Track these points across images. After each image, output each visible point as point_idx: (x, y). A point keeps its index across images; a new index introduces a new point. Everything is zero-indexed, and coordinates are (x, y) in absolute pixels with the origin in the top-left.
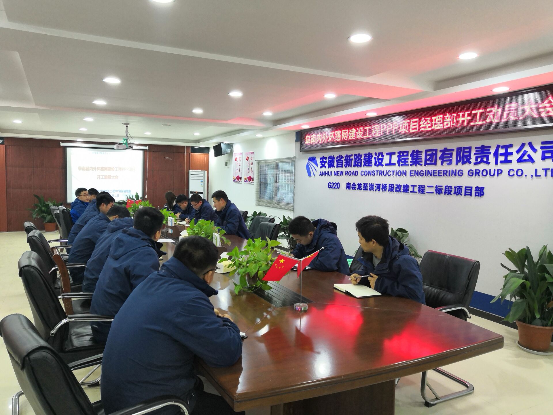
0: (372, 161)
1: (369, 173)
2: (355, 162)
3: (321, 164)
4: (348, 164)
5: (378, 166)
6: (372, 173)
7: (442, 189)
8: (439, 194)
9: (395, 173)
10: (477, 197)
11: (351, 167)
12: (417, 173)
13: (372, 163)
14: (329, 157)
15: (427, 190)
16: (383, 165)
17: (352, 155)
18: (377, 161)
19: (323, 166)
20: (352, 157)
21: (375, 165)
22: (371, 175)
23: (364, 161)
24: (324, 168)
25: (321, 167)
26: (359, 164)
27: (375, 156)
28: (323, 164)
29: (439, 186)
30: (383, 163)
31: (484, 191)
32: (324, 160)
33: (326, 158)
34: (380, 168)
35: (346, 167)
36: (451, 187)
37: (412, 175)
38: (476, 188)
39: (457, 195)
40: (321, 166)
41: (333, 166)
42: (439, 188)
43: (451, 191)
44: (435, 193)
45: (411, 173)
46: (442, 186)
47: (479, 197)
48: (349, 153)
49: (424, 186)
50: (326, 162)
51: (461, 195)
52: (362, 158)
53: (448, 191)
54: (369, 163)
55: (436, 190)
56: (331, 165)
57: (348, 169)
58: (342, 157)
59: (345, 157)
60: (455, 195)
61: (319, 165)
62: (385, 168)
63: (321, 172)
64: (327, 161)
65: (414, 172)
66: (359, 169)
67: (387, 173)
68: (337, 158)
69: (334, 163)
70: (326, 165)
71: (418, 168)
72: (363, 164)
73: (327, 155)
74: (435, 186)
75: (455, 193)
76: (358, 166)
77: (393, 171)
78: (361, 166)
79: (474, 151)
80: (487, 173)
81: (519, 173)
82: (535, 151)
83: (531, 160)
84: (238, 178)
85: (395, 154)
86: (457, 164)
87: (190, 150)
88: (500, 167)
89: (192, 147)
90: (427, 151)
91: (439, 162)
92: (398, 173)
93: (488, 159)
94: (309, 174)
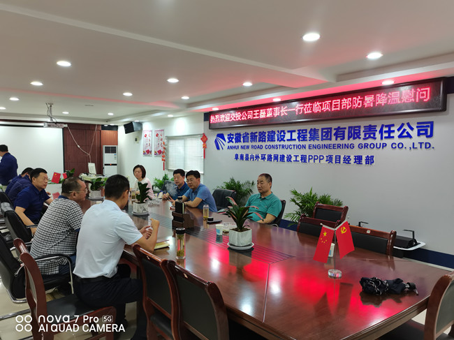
0: (274, 137)
1: (273, 147)
2: (260, 138)
3: (229, 140)
4: (253, 140)
5: (280, 141)
6: (275, 147)
9: (295, 147)
11: (256, 141)
12: (315, 147)
13: (275, 139)
14: (236, 134)
16: (284, 141)
18: (279, 137)
20: (257, 134)
21: (278, 140)
23: (268, 137)
24: (231, 143)
25: (228, 142)
27: (278, 133)
28: (231, 139)
30: (285, 139)
32: (232, 136)
34: (282, 143)
35: (251, 142)
41: (240, 141)
45: (309, 147)
47: (370, 165)
48: (254, 130)
50: (233, 138)
54: (272, 139)
56: (238, 140)
57: (254, 144)
58: (248, 134)
59: (251, 133)
61: (227, 140)
62: (286, 143)
63: (228, 146)
64: (235, 137)
65: (312, 146)
66: (264, 144)
67: (289, 147)
68: (243, 135)
69: (240, 139)
70: (234, 140)
71: (316, 143)
72: (267, 139)
76: (263, 141)
77: (294, 145)
78: (265, 141)
79: (362, 129)
80: (373, 146)
81: (400, 146)
82: (412, 129)
83: (409, 136)
84: (148, 152)
85: (295, 131)
86: (349, 139)
87: (100, 129)
88: (385, 141)
89: (103, 126)
90: (322, 129)
91: (334, 138)
92: (298, 147)
93: (374, 135)
94: (218, 148)
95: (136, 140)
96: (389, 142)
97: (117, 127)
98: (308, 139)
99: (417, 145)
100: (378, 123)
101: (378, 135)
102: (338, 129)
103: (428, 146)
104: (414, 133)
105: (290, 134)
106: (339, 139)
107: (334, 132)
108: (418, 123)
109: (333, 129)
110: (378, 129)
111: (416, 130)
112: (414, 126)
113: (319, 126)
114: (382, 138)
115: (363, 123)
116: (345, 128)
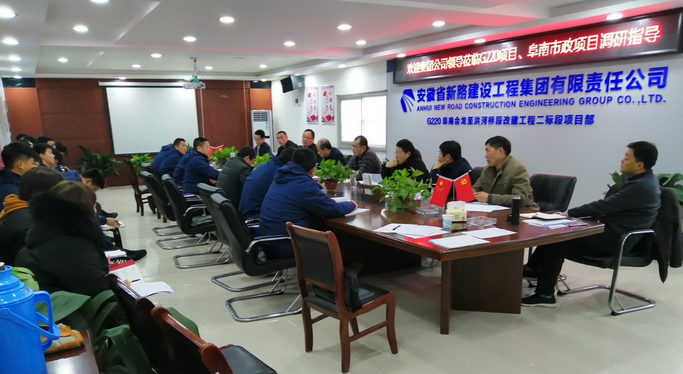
0: (477, 92)
1: (475, 106)
2: (459, 94)
3: (419, 98)
4: (450, 97)
5: (484, 97)
6: (478, 106)
7: (552, 119)
8: (550, 124)
9: (503, 105)
10: (587, 125)
11: (454, 99)
12: (527, 104)
13: (477, 94)
14: (429, 90)
15: (537, 120)
16: (490, 97)
17: (455, 87)
18: (483, 91)
19: (421, 100)
20: (456, 89)
21: (482, 96)
22: (476, 107)
23: (469, 93)
24: (422, 102)
25: (418, 101)
26: (464, 96)
27: (481, 87)
28: (421, 97)
29: (550, 116)
30: (491, 94)
31: (595, 119)
32: (423, 93)
33: (424, 91)
34: (487, 100)
35: (448, 99)
36: (561, 116)
37: (521, 105)
38: (586, 116)
39: (568, 124)
40: (419, 99)
41: (433, 99)
42: (550, 117)
43: (562, 120)
44: (545, 123)
45: (520, 104)
46: (552, 116)
47: (589, 125)
48: (451, 83)
49: (534, 117)
50: (424, 95)
51: (572, 124)
52: (467, 89)
53: (559, 120)
54: (474, 94)
55: (546, 120)
56: (431, 98)
57: (451, 102)
58: (444, 89)
59: (448, 88)
60: (566, 124)
61: (417, 98)
62: (492, 100)
63: (418, 107)
64: (426, 94)
65: (523, 102)
66: (463, 102)
67: (495, 105)
68: (438, 90)
69: (434, 96)
70: (425, 98)
71: (528, 98)
72: (467, 95)
73: (426, 87)
74: (545, 116)
75: (565, 123)
76: (462, 98)
77: (501, 103)
78: (465, 98)
79: (585, 79)
80: (596, 101)
81: (628, 100)
82: (643, 77)
83: (639, 87)
84: (314, 118)
85: (502, 83)
86: (568, 92)
87: (249, 86)
88: (611, 94)
89: (251, 82)
90: (538, 79)
91: (550, 90)
92: (507, 105)
93: (599, 87)
94: (405, 110)
95: (297, 101)
96: (615, 95)
97: (269, 83)
98: (519, 93)
99: (647, 99)
100: (604, 70)
101: (603, 86)
102: (557, 79)
103: (659, 99)
104: (644, 83)
105: (496, 87)
106: (557, 92)
107: (551, 82)
108: (651, 69)
109: (550, 79)
110: (604, 78)
111: (647, 78)
112: (645, 74)
113: (533, 76)
114: (607, 91)
115: (586, 71)
116: (565, 78)
